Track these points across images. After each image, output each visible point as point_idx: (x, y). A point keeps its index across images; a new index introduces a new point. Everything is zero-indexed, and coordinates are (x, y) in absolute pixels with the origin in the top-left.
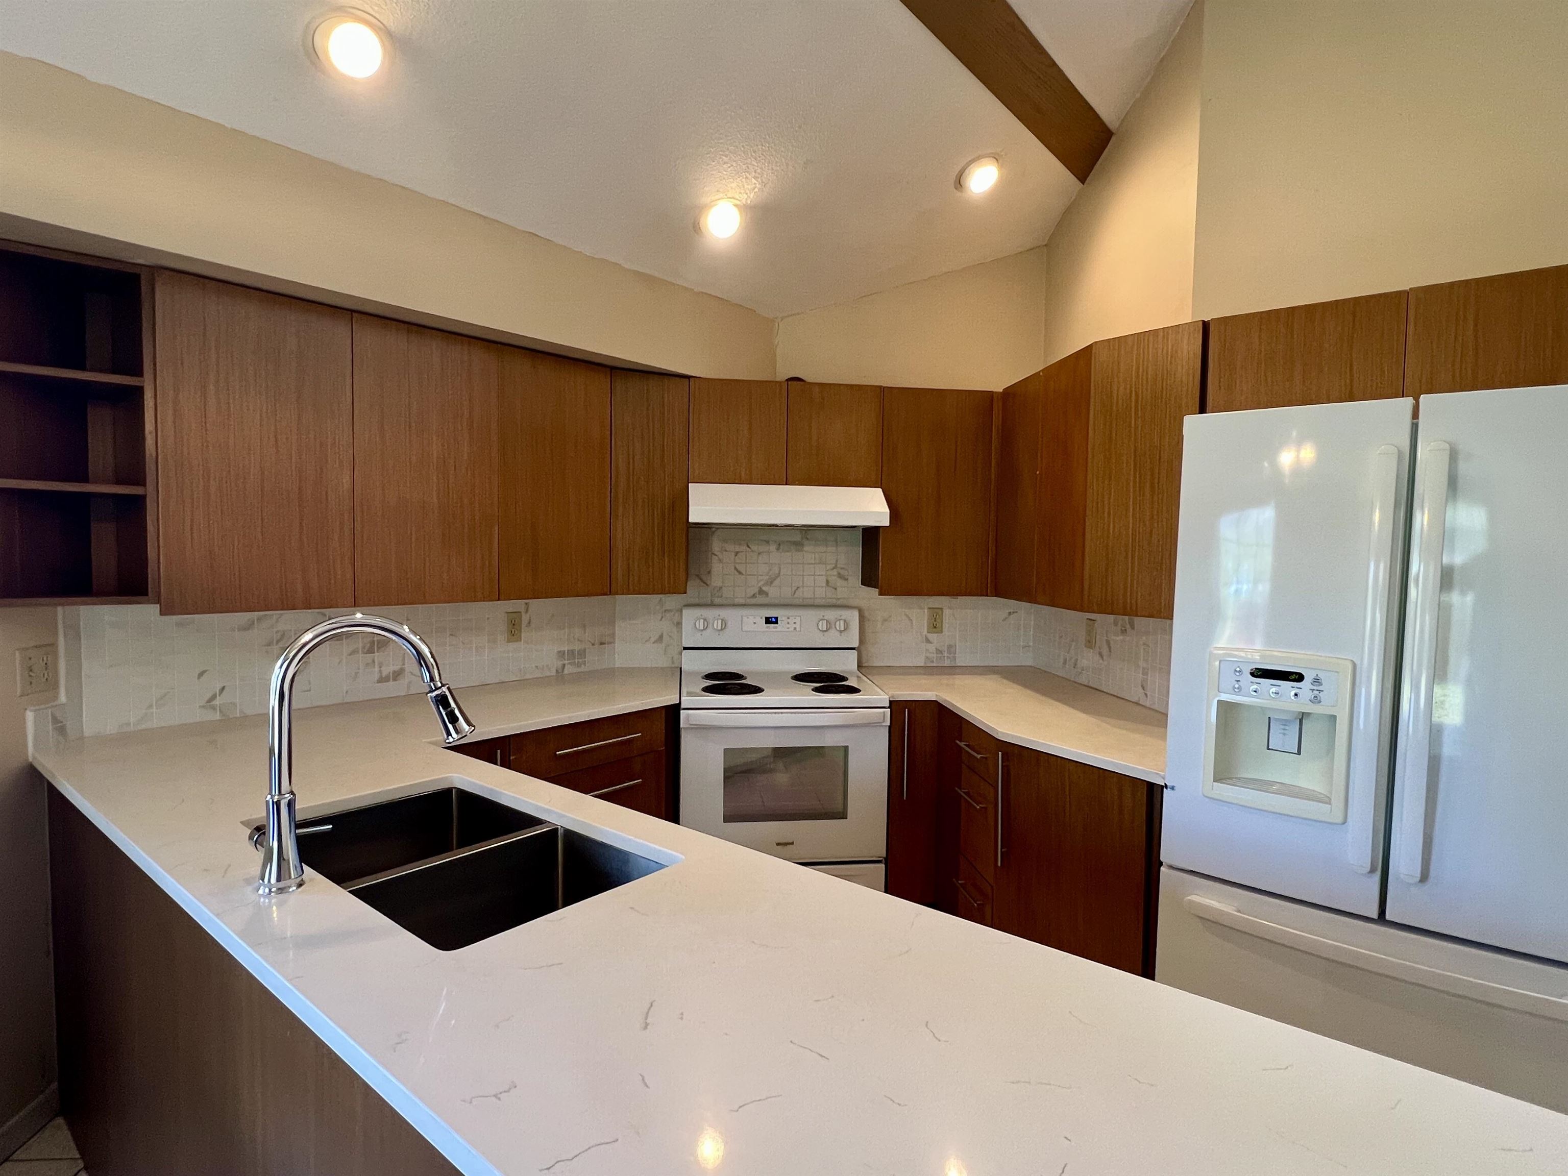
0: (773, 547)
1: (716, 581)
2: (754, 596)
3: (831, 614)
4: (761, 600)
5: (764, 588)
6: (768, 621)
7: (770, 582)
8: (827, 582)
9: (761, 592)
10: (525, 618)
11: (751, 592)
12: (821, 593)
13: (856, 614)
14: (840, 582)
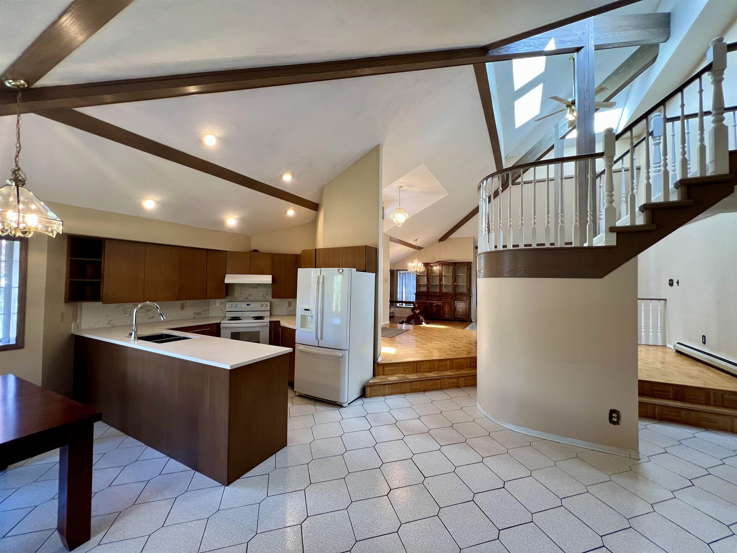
0: (250, 288)
1: (235, 296)
2: (245, 299)
3: (263, 303)
4: (247, 300)
5: (248, 297)
6: (248, 305)
7: (249, 296)
8: (263, 296)
9: (247, 298)
10: (185, 305)
11: (244, 298)
12: (262, 298)
13: (269, 303)
14: (266, 296)
